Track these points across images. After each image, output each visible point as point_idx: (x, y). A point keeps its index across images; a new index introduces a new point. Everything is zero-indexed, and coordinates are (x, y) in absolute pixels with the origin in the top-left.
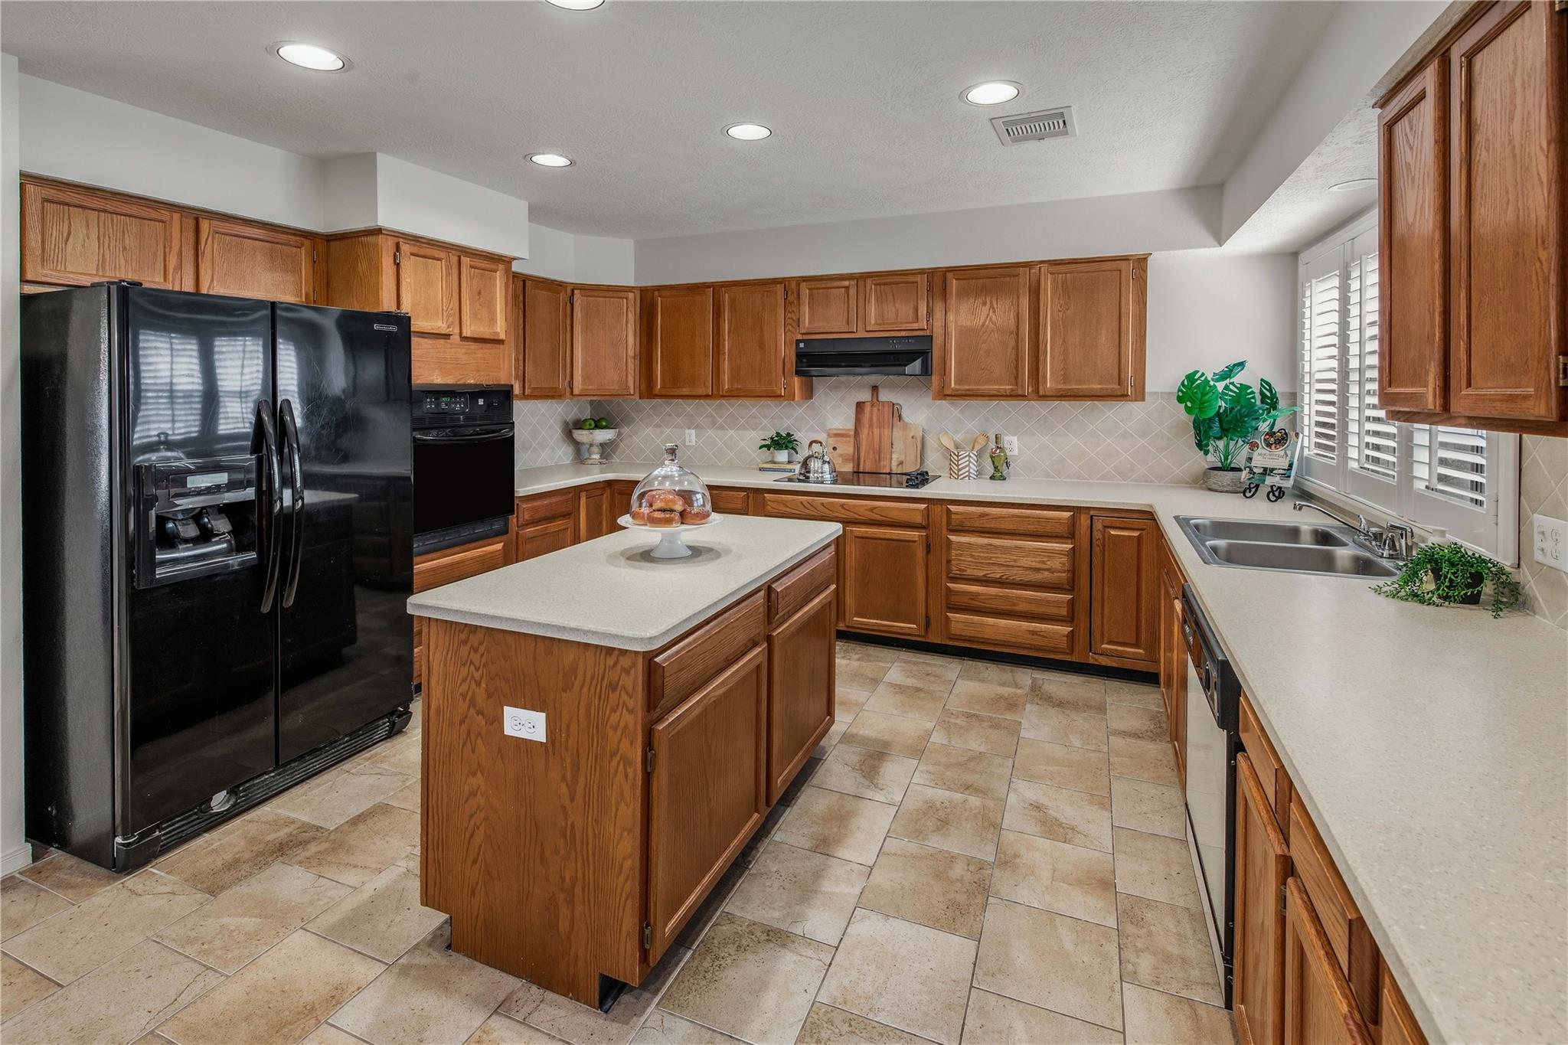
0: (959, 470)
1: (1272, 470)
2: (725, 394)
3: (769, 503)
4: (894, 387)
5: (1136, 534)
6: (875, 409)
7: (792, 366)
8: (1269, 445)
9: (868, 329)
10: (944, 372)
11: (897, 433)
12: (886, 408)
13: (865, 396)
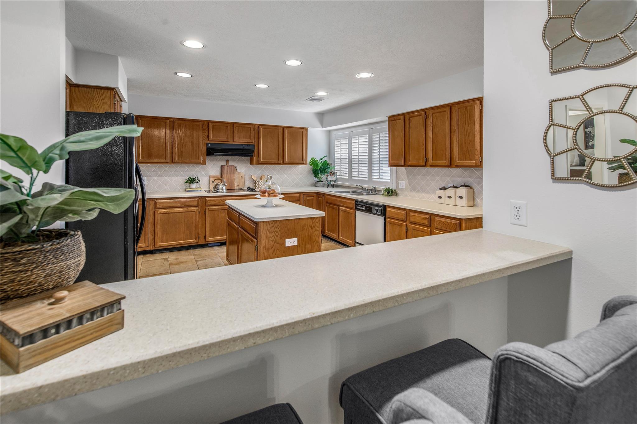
0: (259, 186)
1: (332, 181)
2: (175, 162)
3: (208, 201)
4: (234, 160)
5: (312, 198)
6: (228, 168)
7: (205, 152)
8: (331, 175)
9: (234, 141)
10: (259, 156)
11: (236, 176)
12: (232, 167)
13: (224, 163)
